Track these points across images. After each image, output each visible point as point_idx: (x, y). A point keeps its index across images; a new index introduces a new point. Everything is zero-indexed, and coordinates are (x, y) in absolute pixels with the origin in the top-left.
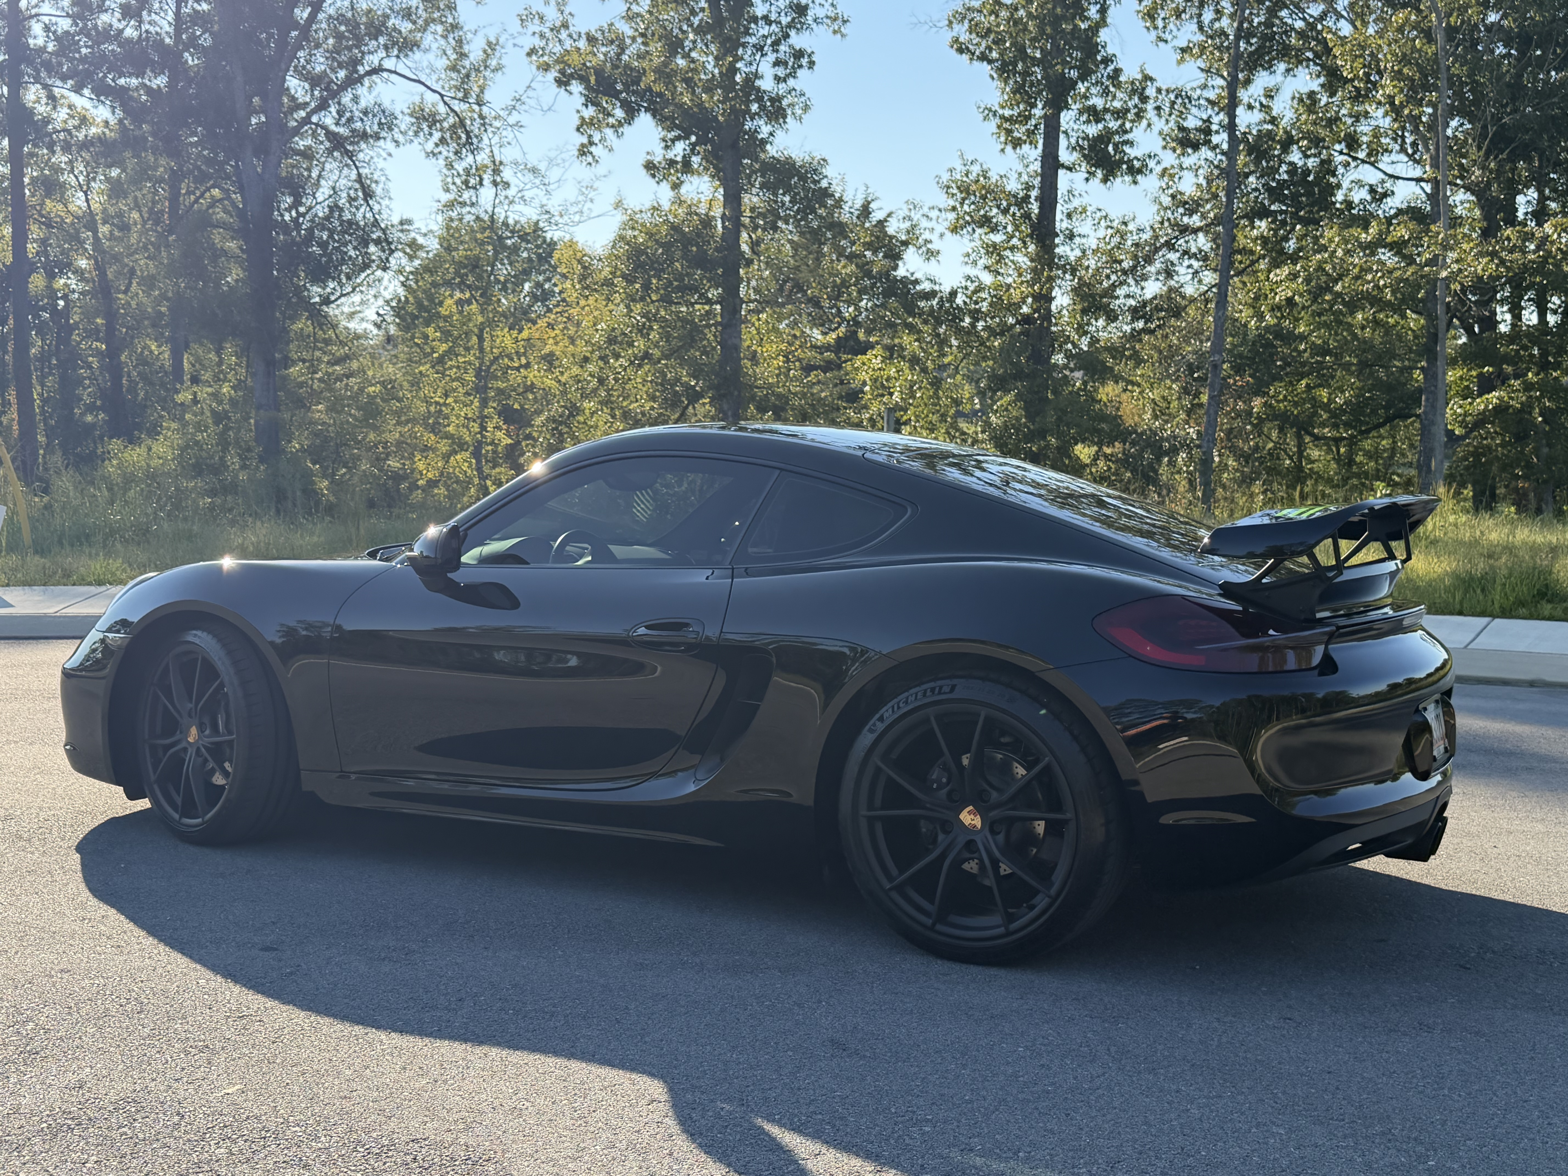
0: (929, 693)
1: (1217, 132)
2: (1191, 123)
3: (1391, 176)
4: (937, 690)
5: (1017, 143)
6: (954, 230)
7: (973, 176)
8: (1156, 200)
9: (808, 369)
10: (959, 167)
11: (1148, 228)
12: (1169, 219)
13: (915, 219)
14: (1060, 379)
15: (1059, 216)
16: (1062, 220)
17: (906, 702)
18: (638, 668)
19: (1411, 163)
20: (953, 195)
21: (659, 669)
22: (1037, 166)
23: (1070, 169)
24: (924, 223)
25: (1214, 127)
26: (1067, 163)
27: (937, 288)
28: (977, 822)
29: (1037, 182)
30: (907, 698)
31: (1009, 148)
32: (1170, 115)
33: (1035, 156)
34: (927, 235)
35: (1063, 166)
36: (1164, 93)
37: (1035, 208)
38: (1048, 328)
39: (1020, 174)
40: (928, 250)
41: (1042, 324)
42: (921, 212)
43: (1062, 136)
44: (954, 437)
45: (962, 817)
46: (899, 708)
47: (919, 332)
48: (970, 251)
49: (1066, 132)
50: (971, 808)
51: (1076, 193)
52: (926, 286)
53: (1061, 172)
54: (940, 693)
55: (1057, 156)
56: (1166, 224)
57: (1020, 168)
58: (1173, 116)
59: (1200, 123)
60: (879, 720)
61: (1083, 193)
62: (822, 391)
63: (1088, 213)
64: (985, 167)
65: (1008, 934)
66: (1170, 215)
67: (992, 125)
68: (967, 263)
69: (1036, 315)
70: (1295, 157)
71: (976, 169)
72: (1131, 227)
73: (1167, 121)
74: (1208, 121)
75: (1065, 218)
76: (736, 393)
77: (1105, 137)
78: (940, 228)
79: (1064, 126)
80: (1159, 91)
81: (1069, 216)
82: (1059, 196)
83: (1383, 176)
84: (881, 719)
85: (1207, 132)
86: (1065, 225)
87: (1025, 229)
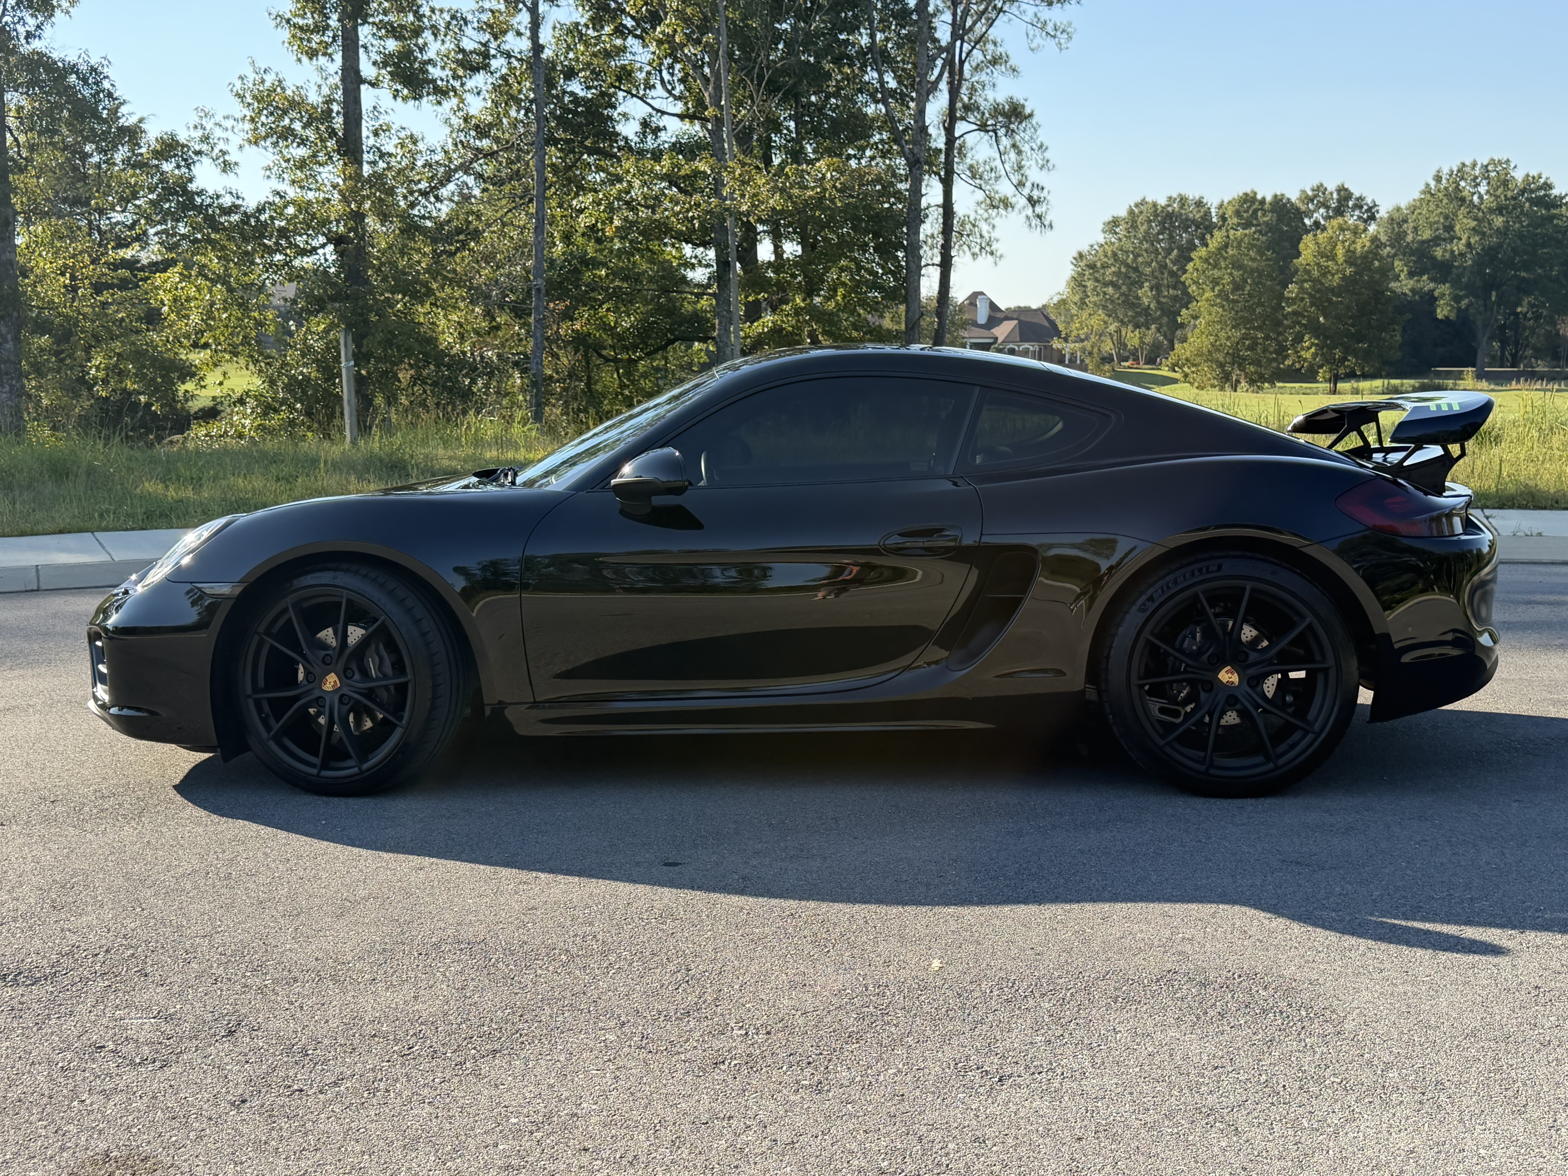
0: (1196, 573)
1: (494, 56)
2: (468, 45)
3: (658, 111)
4: (1204, 570)
5: (312, 54)
6: (255, 142)
7: (268, 84)
8: (447, 121)
9: (98, 288)
10: (251, 76)
11: (439, 149)
12: (461, 141)
13: (208, 128)
14: (383, 301)
15: (365, 133)
16: (368, 137)
17: (1176, 582)
18: (899, 574)
19: (671, 99)
20: (249, 104)
21: (920, 573)
22: (336, 79)
23: (373, 85)
24: (218, 133)
25: (493, 52)
26: (369, 78)
27: (239, 202)
28: (1235, 678)
29: (339, 95)
30: (1176, 579)
31: (305, 59)
32: (445, 36)
33: (336, 69)
34: (221, 146)
35: (364, 81)
36: (437, 13)
37: (338, 122)
38: (364, 248)
39: (319, 86)
40: (225, 162)
41: (358, 243)
42: (213, 120)
43: (361, 50)
44: (257, 361)
45: (1220, 676)
46: (1168, 588)
47: (223, 248)
48: (272, 165)
49: (365, 47)
50: (1229, 668)
51: (381, 110)
52: (227, 201)
53: (364, 88)
54: (1208, 572)
55: (358, 72)
56: (460, 146)
57: (320, 81)
58: (449, 37)
59: (477, 46)
60: (1148, 600)
61: (389, 111)
62: (118, 311)
63: (393, 131)
64: (280, 76)
65: (1277, 768)
66: (463, 138)
67: (285, 34)
68: (269, 177)
69: (352, 234)
70: (575, 87)
71: (270, 79)
72: (421, 146)
73: (443, 41)
74: (485, 45)
75: (371, 135)
76: (15, 314)
77: (406, 55)
78: (236, 140)
79: (362, 40)
80: (433, 10)
81: (376, 134)
82: (364, 112)
83: (650, 110)
84: (1151, 599)
85: (486, 55)
86: (371, 141)
87: (331, 144)
